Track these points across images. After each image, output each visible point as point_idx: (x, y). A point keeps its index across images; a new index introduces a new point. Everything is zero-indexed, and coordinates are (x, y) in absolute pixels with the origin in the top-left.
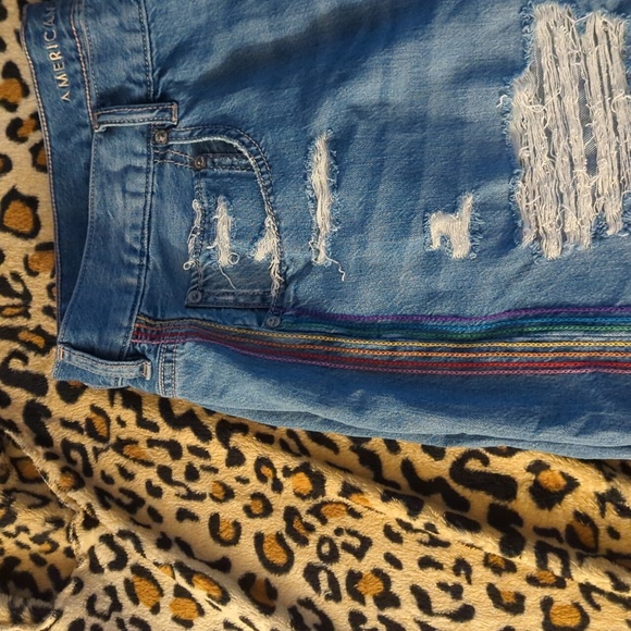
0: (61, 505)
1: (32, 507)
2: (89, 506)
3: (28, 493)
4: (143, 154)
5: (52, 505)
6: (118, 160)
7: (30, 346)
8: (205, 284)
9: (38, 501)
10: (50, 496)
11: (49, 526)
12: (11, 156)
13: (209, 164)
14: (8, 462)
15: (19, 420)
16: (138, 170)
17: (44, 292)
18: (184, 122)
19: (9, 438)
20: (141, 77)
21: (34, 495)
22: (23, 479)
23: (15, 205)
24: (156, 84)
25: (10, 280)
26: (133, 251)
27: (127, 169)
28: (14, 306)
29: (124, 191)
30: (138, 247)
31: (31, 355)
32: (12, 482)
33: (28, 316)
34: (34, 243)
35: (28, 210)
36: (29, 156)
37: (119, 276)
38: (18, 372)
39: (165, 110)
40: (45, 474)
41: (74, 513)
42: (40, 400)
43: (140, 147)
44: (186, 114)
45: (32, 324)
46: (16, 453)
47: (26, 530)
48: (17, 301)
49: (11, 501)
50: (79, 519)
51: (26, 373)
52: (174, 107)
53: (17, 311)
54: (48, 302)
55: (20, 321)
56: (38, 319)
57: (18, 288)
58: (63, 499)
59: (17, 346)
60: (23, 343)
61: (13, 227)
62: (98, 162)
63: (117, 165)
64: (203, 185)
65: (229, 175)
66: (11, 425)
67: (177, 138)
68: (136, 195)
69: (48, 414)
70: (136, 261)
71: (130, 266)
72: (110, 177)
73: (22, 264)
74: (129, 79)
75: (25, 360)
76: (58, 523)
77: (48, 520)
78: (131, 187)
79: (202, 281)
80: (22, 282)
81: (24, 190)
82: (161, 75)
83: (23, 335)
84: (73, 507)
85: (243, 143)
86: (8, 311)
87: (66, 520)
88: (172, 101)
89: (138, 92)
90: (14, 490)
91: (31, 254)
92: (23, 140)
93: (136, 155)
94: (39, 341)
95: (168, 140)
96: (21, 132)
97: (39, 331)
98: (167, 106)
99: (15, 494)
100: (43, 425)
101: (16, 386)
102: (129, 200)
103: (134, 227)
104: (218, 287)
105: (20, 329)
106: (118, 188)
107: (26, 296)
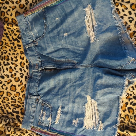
0: (22, 130)
1: (18, 131)
2: (26, 130)
3: (17, 129)
4: (35, 102)
5: (21, 130)
6: (31, 102)
7: (16, 107)
8: (41, 122)
9: (19, 130)
10: (20, 129)
11: (21, 133)
12: (11, 80)
13: (44, 105)
14: (14, 124)
15: (15, 118)
16: (34, 104)
17: (18, 99)
18: (41, 99)
19: (14, 121)
20: (36, 92)
21: (18, 129)
22: (17, 127)
23: (12, 87)
24: (38, 93)
25: (13, 98)
26: (31, 116)
27: (32, 104)
28: (13, 101)
29: (31, 107)
30: (32, 115)
31: (16, 108)
32: (15, 127)
33: (16, 103)
34: (16, 92)
35: (14, 87)
36: (14, 79)
37: (29, 119)
38: (15, 111)
39: (38, 97)
40: (20, 126)
41: (24, 131)
42: (18, 115)
43: (34, 101)
44: (41, 98)
45: (16, 104)
46: (15, 123)
47: (18, 134)
48: (14, 101)
49: (15, 130)
50: (25, 132)
51: (16, 111)
52: (40, 97)
53: (14, 102)
54: (18, 100)
55: (15, 104)
56: (17, 103)
57: (14, 99)
58: (22, 129)
59: (14, 107)
60: (15, 107)
61: (13, 90)
62: (28, 102)
63: (31, 103)
64: (43, 108)
65: (47, 108)
66: (14, 119)
67: (40, 101)
68: (33, 108)
69: (20, 117)
70: (32, 117)
71: (31, 118)
72: (30, 104)
73: (14, 95)
74: (34, 92)
75: (16, 109)
76: (22, 133)
77: (20, 133)
78: (32, 107)
79: (40, 121)
80: (14, 98)
81: (14, 84)
82: (38, 92)
83: (15, 106)
84: (24, 130)
85: (49, 105)
86: (13, 102)
87: (23, 132)
88: (40, 96)
89: (35, 94)
90: (16, 128)
91: (15, 94)
92: (13, 77)
93: (34, 102)
94: (18, 106)
95: (38, 101)
96: (13, 76)
97: (17, 105)
98: (39, 96)
99: (16, 129)
100: (19, 118)
101: (15, 113)
102: (32, 108)
103: (32, 112)
104: (43, 123)
105: (15, 105)
106: (31, 106)
107: (15, 100)
